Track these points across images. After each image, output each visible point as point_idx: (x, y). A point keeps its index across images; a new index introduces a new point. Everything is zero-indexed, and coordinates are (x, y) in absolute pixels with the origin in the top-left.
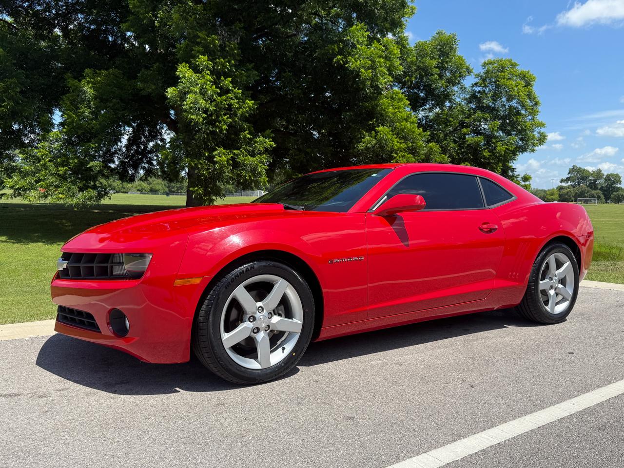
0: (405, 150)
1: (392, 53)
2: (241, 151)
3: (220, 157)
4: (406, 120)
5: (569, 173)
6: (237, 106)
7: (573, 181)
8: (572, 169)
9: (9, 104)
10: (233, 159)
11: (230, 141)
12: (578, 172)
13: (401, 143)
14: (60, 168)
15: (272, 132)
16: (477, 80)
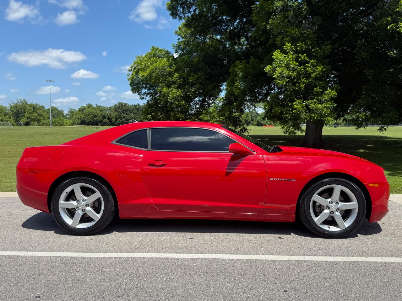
2: (314, 101)
3: (297, 105)
6: (311, 71)
9: (198, 86)
14: (220, 117)
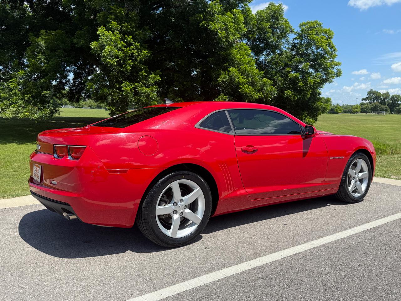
0: (247, 83)
1: (239, 19)
2: (140, 84)
3: (126, 87)
4: (248, 63)
5: (368, 94)
6: (137, 54)
7: (370, 100)
8: (370, 92)
10: (134, 89)
11: (133, 77)
12: (374, 94)
13: (244, 79)
14: (25, 96)
15: (161, 71)
16: (296, 36)
